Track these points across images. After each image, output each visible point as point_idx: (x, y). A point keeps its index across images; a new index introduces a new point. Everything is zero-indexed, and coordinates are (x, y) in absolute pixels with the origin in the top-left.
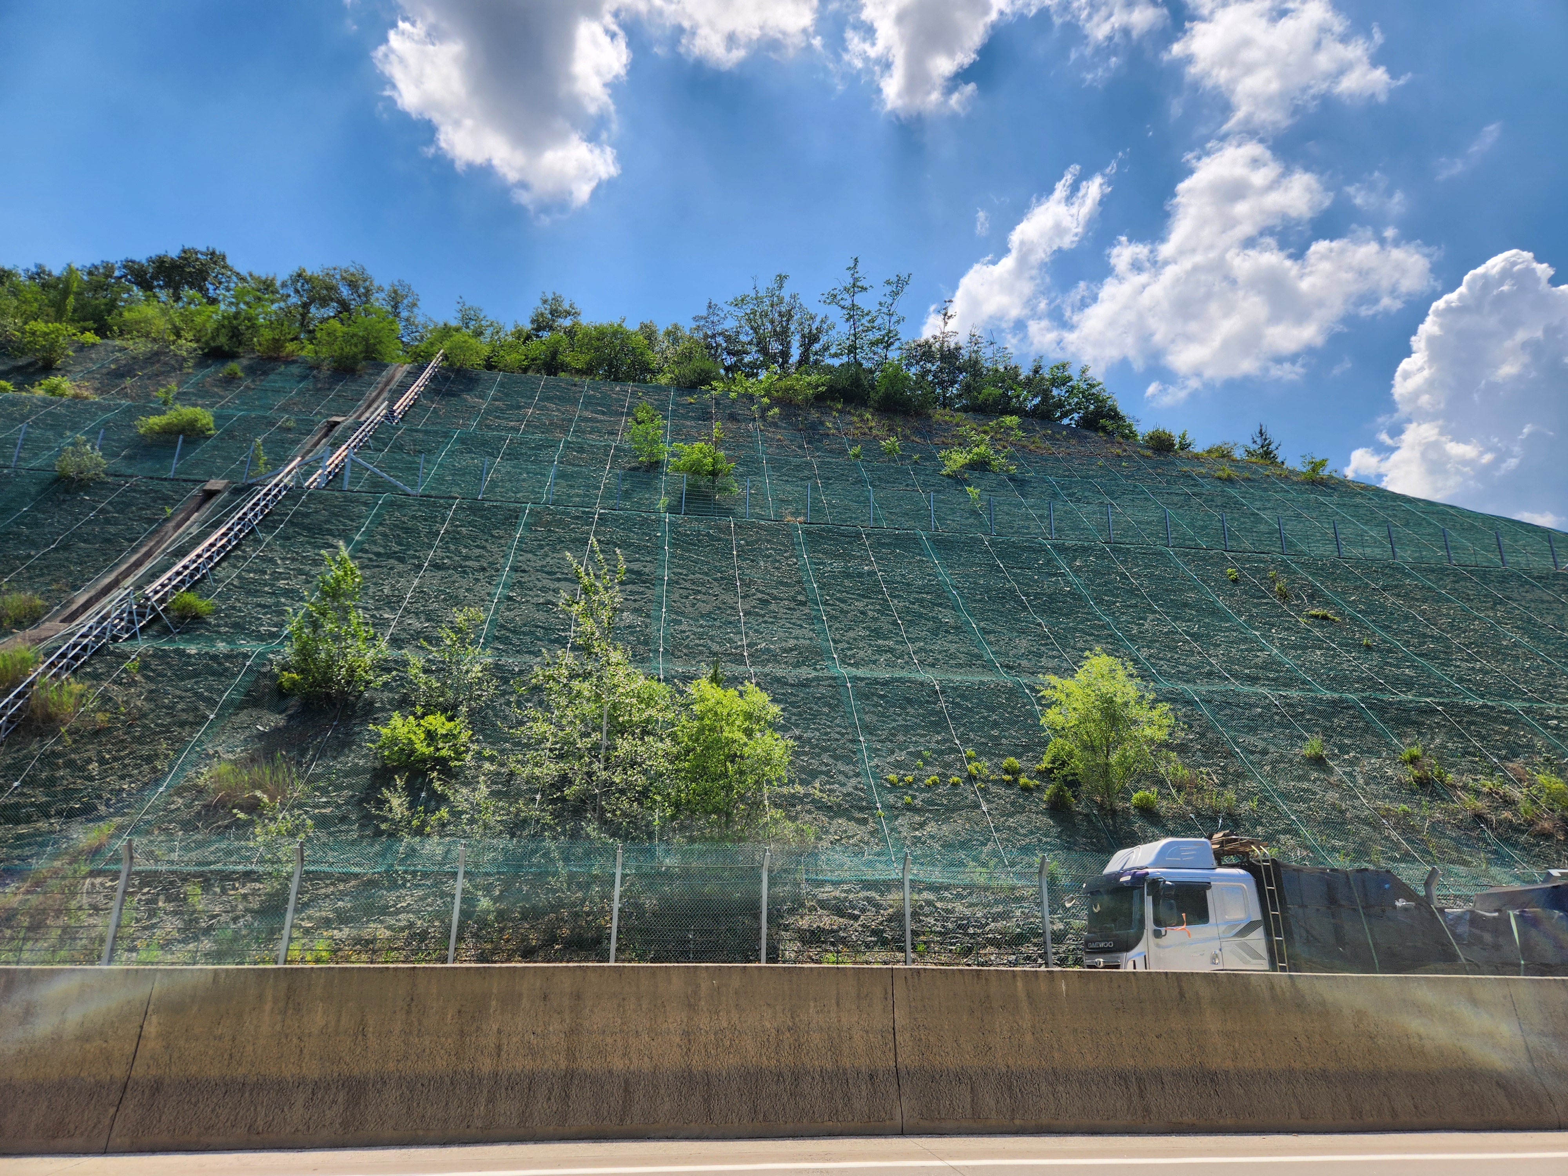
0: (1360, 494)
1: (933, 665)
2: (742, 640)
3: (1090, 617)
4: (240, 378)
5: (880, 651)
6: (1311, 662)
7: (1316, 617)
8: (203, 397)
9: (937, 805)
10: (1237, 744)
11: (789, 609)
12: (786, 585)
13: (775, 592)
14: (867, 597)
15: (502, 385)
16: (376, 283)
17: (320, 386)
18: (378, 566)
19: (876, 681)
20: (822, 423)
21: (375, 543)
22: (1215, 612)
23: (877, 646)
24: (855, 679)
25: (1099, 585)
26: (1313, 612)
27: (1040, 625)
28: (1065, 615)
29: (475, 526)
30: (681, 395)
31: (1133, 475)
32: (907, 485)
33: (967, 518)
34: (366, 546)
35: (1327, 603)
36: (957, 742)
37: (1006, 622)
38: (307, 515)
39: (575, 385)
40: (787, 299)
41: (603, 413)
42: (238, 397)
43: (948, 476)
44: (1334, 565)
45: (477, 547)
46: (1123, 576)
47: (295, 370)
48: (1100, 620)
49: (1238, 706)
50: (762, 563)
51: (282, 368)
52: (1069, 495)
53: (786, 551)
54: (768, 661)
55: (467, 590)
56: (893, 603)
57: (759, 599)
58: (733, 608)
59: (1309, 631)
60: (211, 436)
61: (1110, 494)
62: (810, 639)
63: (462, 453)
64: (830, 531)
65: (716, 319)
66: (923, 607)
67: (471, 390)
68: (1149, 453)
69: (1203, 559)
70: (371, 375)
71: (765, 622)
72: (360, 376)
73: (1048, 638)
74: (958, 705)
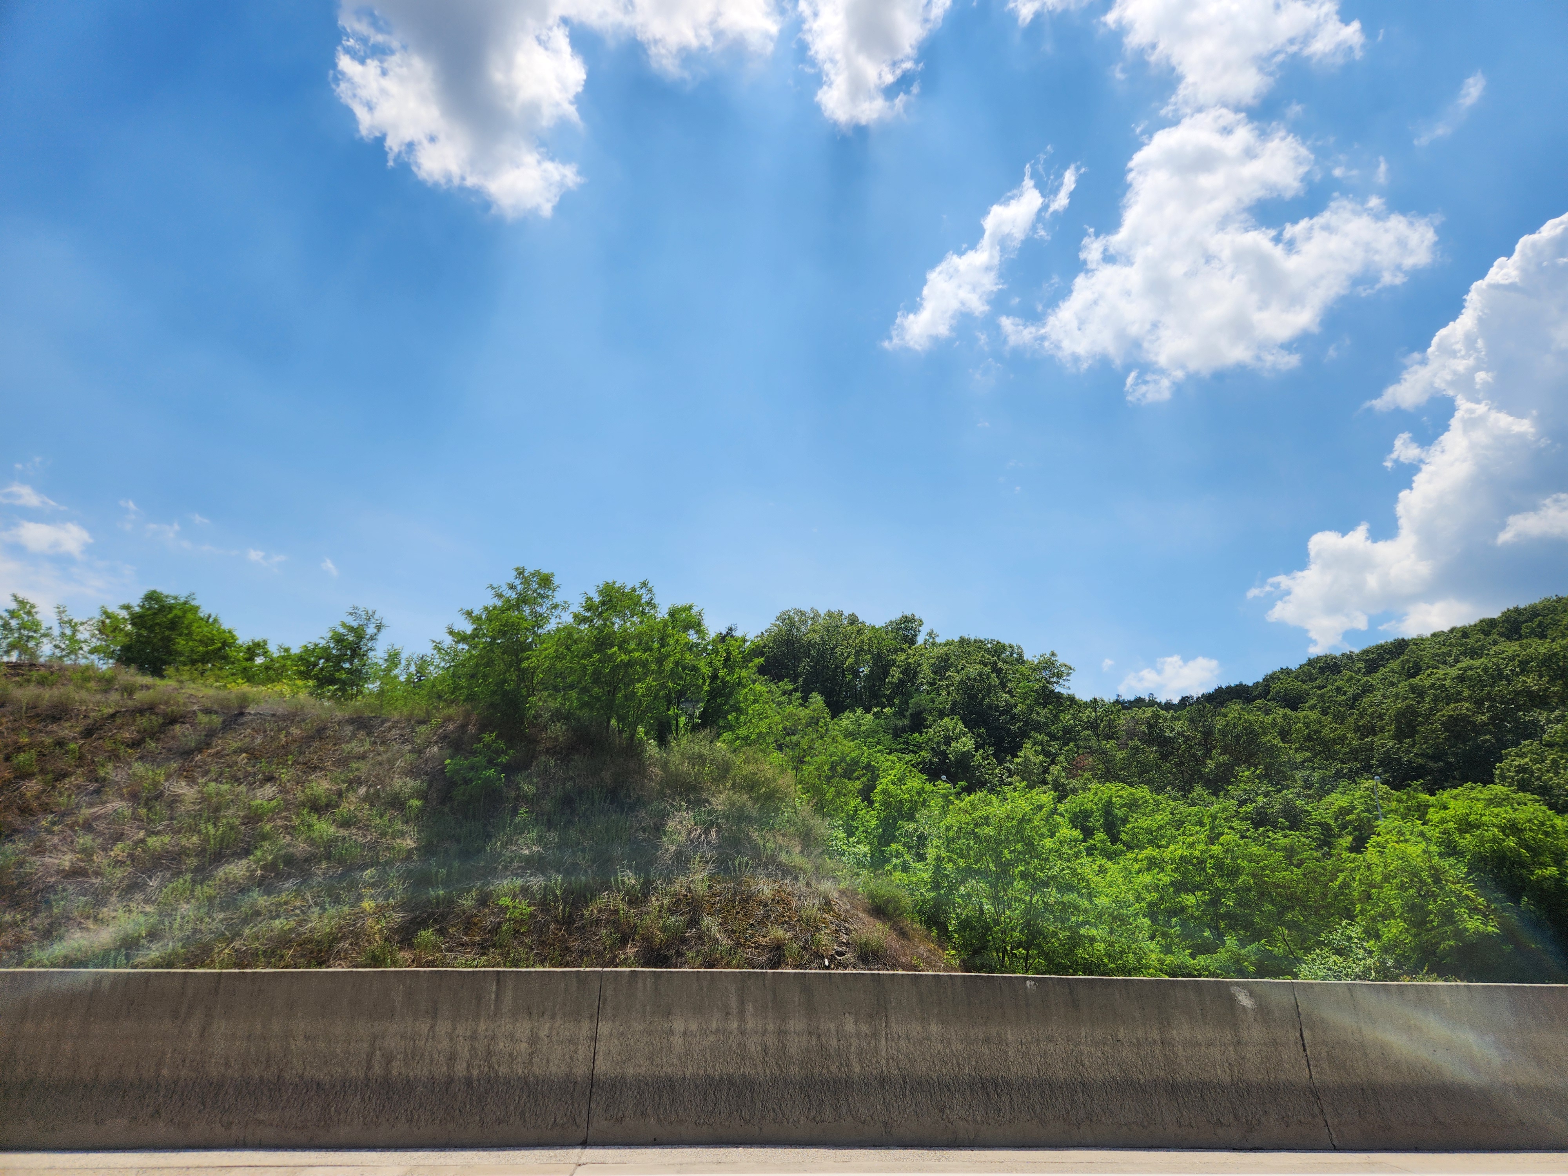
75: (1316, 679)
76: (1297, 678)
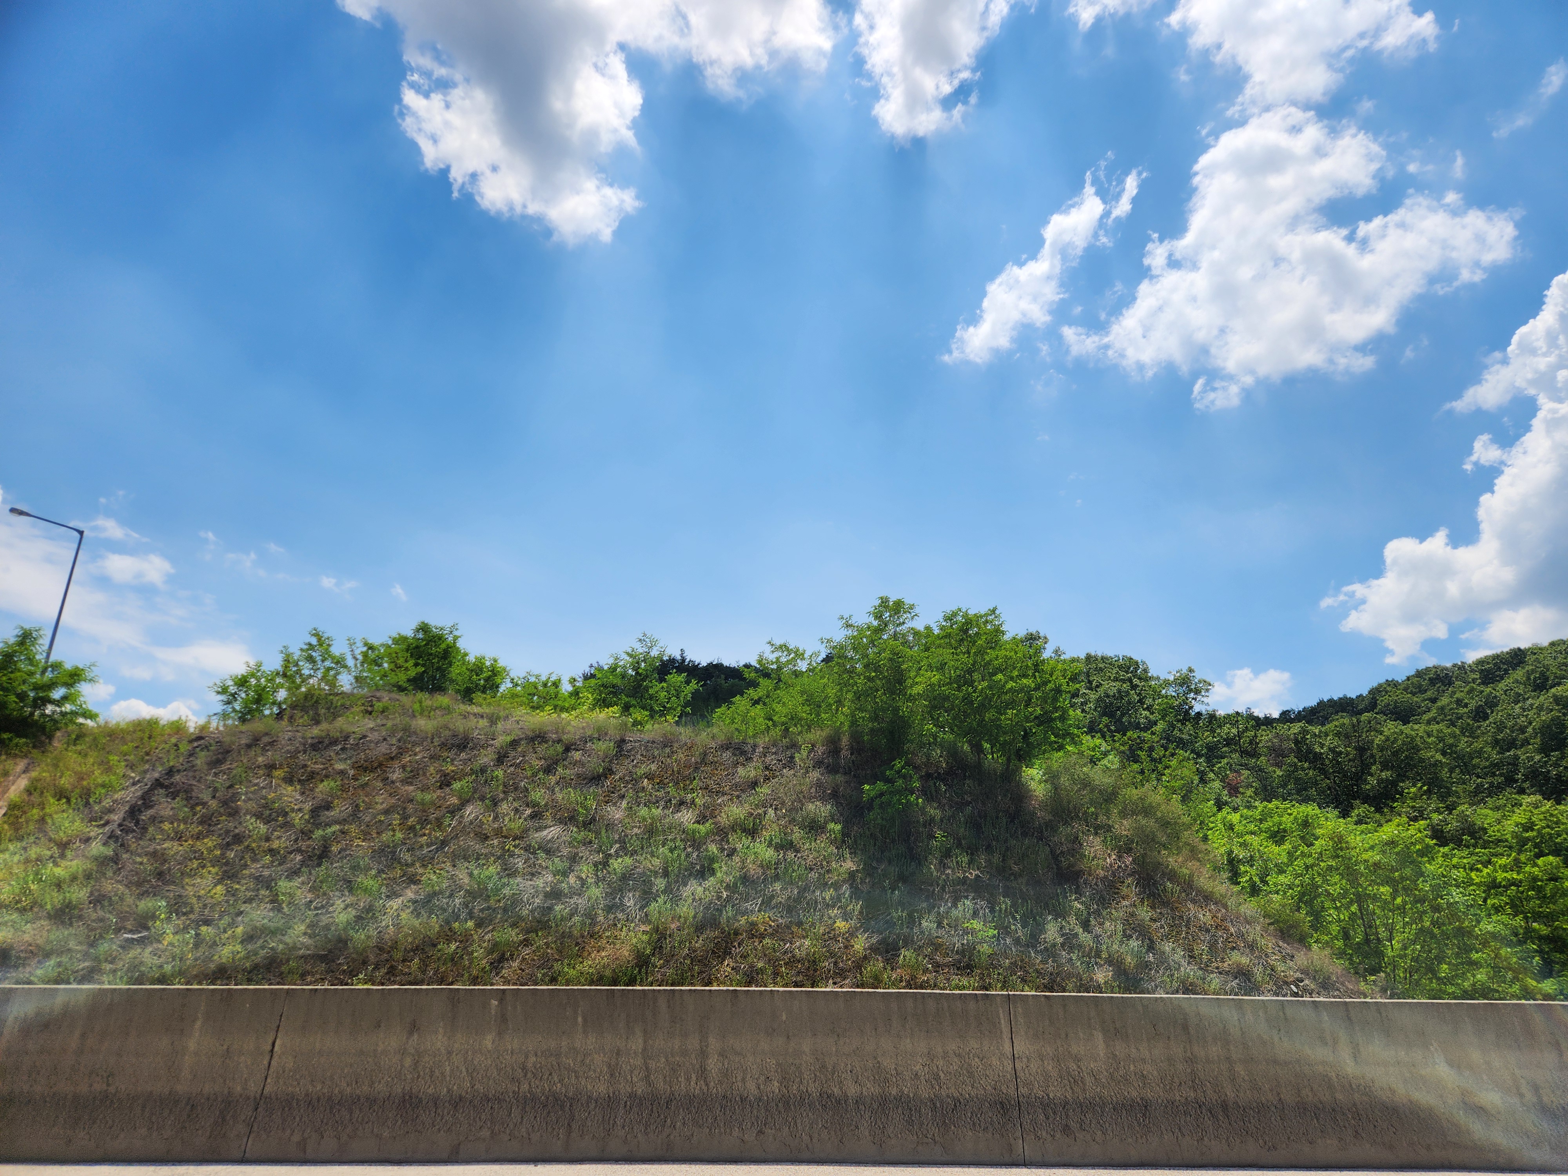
75: (1426, 691)
76: (1405, 689)
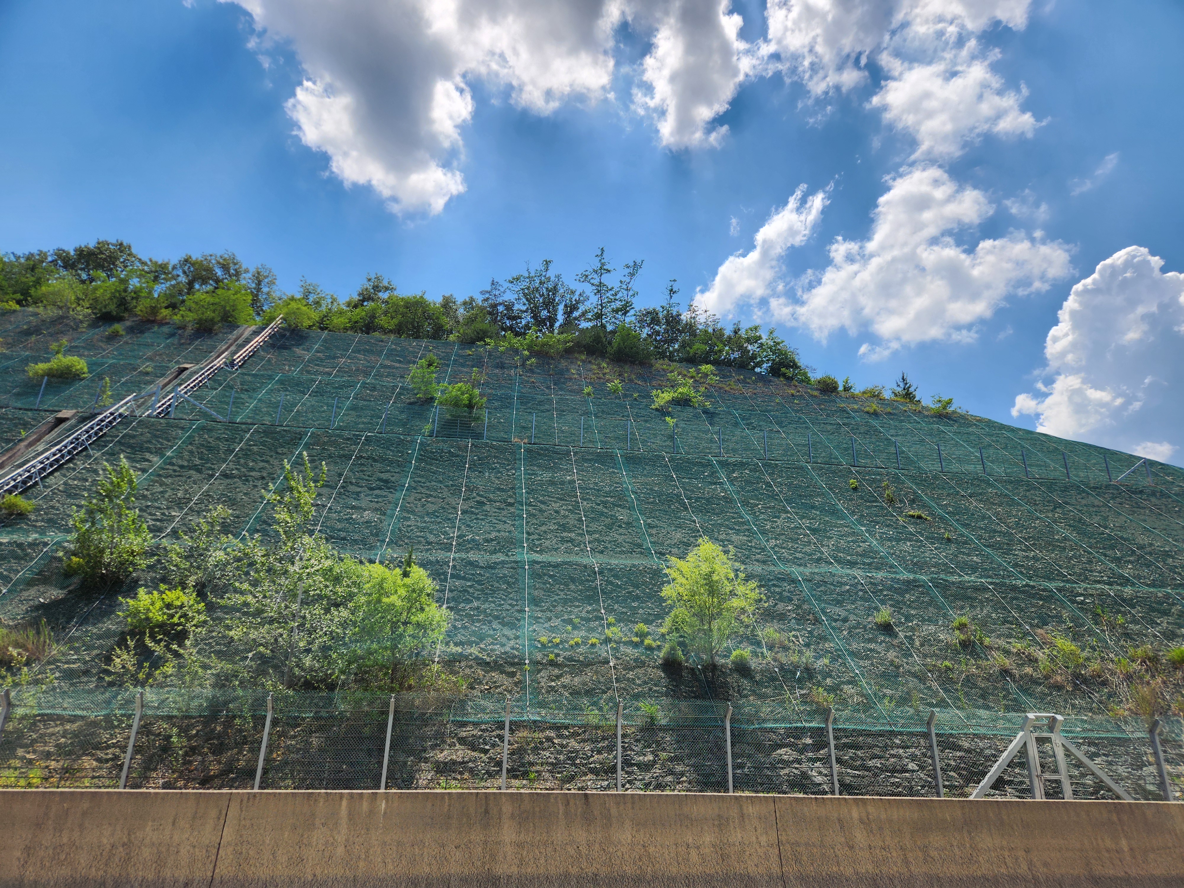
0: (975, 425)
1: (602, 552)
2: (454, 533)
3: (736, 516)
4: (122, 335)
5: (563, 541)
6: (901, 551)
7: (913, 516)
8: (89, 350)
9: (575, 661)
10: (825, 613)
11: (499, 509)
12: (502, 490)
13: (491, 496)
14: (564, 500)
15: (325, 341)
16: (244, 267)
17: (183, 341)
18: (179, 476)
19: (550, 565)
20: (568, 370)
21: (182, 458)
22: (834, 512)
23: (561, 537)
24: (534, 562)
25: (748, 491)
26: (911, 513)
27: (694, 521)
28: (716, 514)
29: (264, 446)
30: (464, 349)
31: (801, 410)
32: (623, 416)
33: (665, 441)
34: (174, 461)
35: (924, 506)
36: (603, 611)
37: (668, 519)
38: (134, 437)
39: (382, 341)
40: (553, 279)
41: (400, 362)
42: (117, 349)
43: (657, 410)
44: (935, 477)
45: (263, 461)
46: (768, 485)
47: (166, 329)
48: (742, 518)
49: (832, 584)
50: (487, 474)
51: (156, 328)
52: (748, 424)
53: (508, 465)
54: (471, 549)
55: (245, 494)
56: (584, 505)
57: (477, 502)
58: (454, 508)
59: (906, 527)
60: (84, 378)
61: (780, 424)
62: (509, 532)
63: (279, 391)
64: (547, 449)
65: (497, 293)
66: (606, 507)
67: (300, 345)
68: (816, 393)
69: (834, 472)
70: (226, 333)
71: (477, 519)
72: (216, 334)
73: (699, 531)
74: (611, 583)
